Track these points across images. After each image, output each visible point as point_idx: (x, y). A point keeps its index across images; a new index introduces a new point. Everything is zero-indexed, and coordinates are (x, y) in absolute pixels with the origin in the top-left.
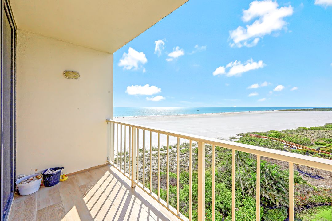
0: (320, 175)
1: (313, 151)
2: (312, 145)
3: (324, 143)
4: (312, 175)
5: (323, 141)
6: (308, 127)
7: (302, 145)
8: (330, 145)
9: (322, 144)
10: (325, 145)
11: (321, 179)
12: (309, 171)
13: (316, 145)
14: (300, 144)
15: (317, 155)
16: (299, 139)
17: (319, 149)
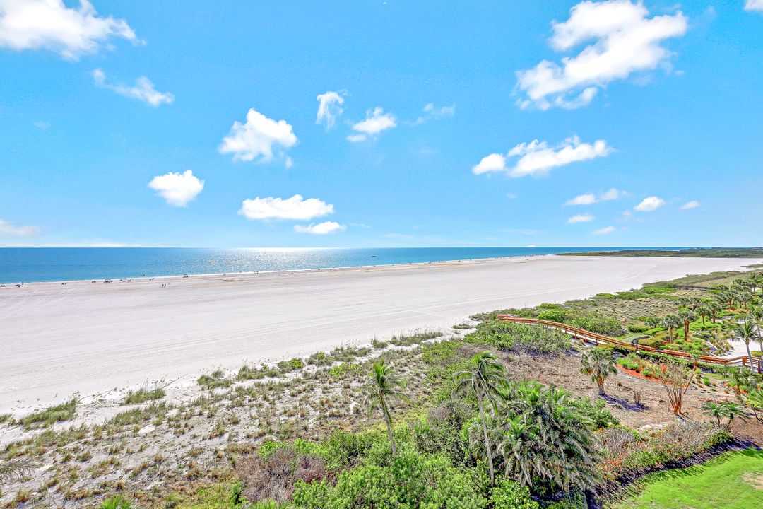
0: (642, 402)
1: (625, 347)
2: (623, 333)
3: (645, 327)
4: (628, 404)
5: (643, 323)
6: (613, 293)
7: (604, 336)
8: (654, 330)
9: (640, 331)
10: (646, 332)
11: (645, 411)
12: (623, 395)
13: (631, 334)
14: (601, 334)
15: (634, 355)
16: (599, 321)
17: (636, 340)
